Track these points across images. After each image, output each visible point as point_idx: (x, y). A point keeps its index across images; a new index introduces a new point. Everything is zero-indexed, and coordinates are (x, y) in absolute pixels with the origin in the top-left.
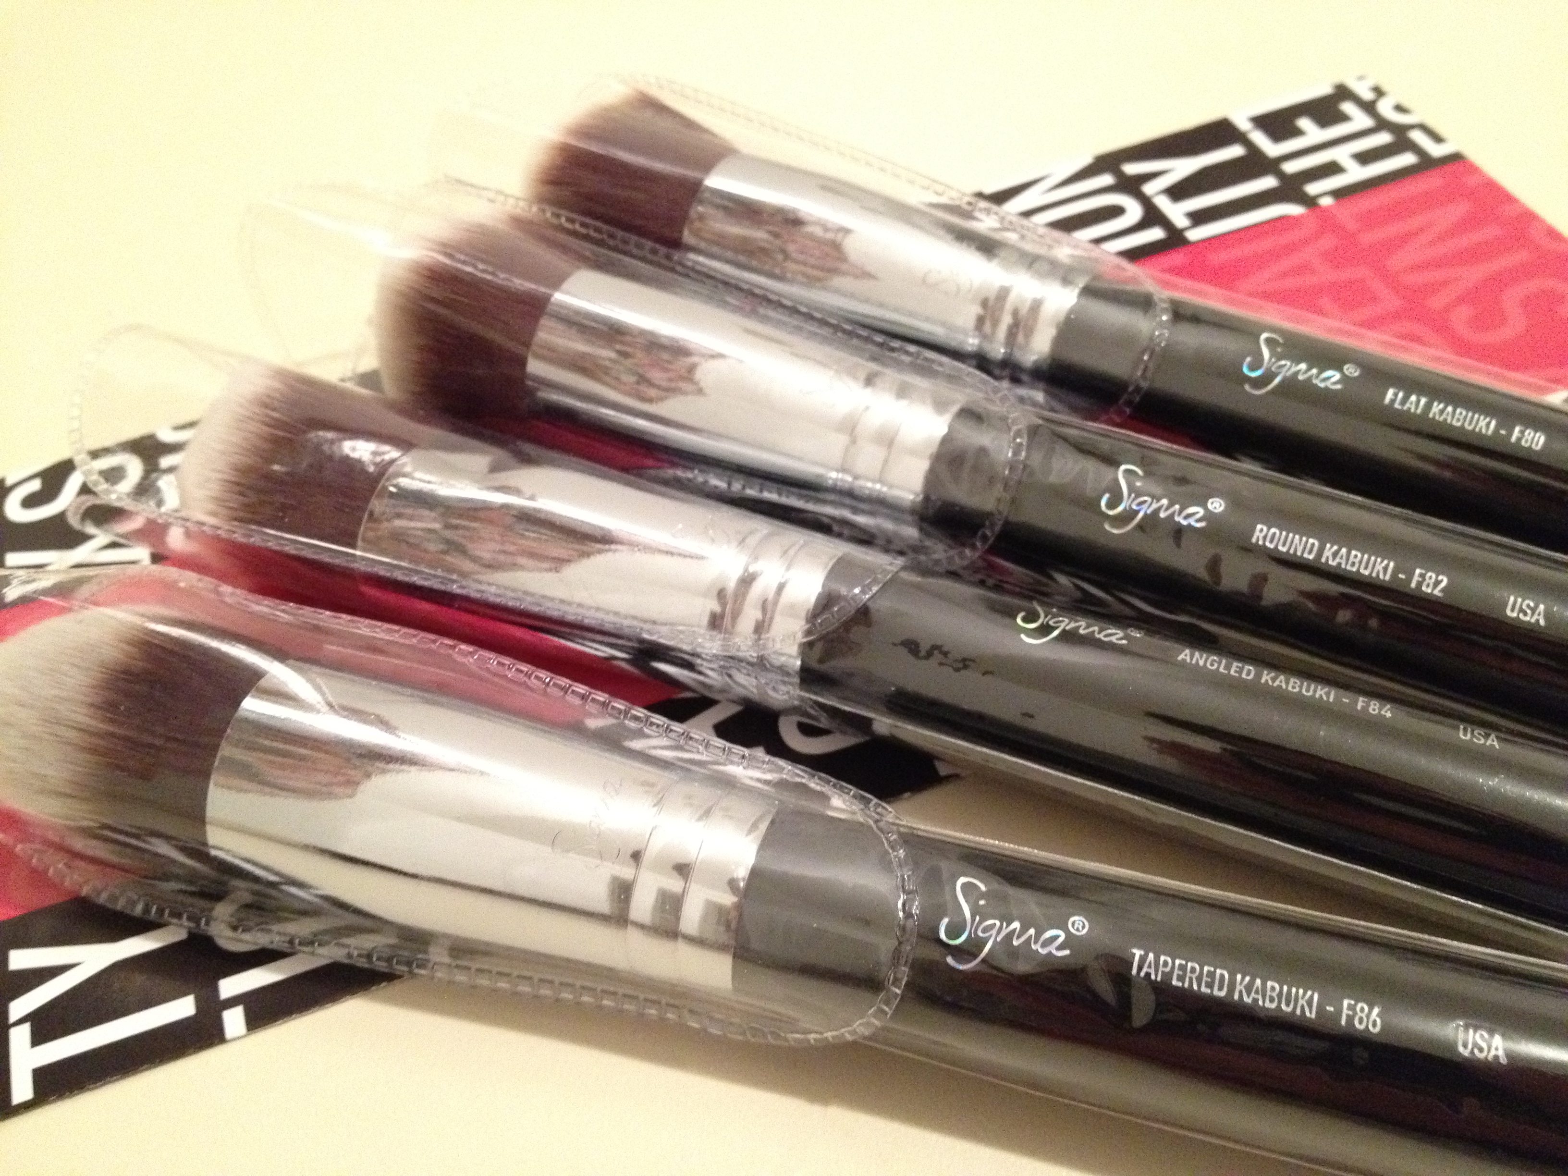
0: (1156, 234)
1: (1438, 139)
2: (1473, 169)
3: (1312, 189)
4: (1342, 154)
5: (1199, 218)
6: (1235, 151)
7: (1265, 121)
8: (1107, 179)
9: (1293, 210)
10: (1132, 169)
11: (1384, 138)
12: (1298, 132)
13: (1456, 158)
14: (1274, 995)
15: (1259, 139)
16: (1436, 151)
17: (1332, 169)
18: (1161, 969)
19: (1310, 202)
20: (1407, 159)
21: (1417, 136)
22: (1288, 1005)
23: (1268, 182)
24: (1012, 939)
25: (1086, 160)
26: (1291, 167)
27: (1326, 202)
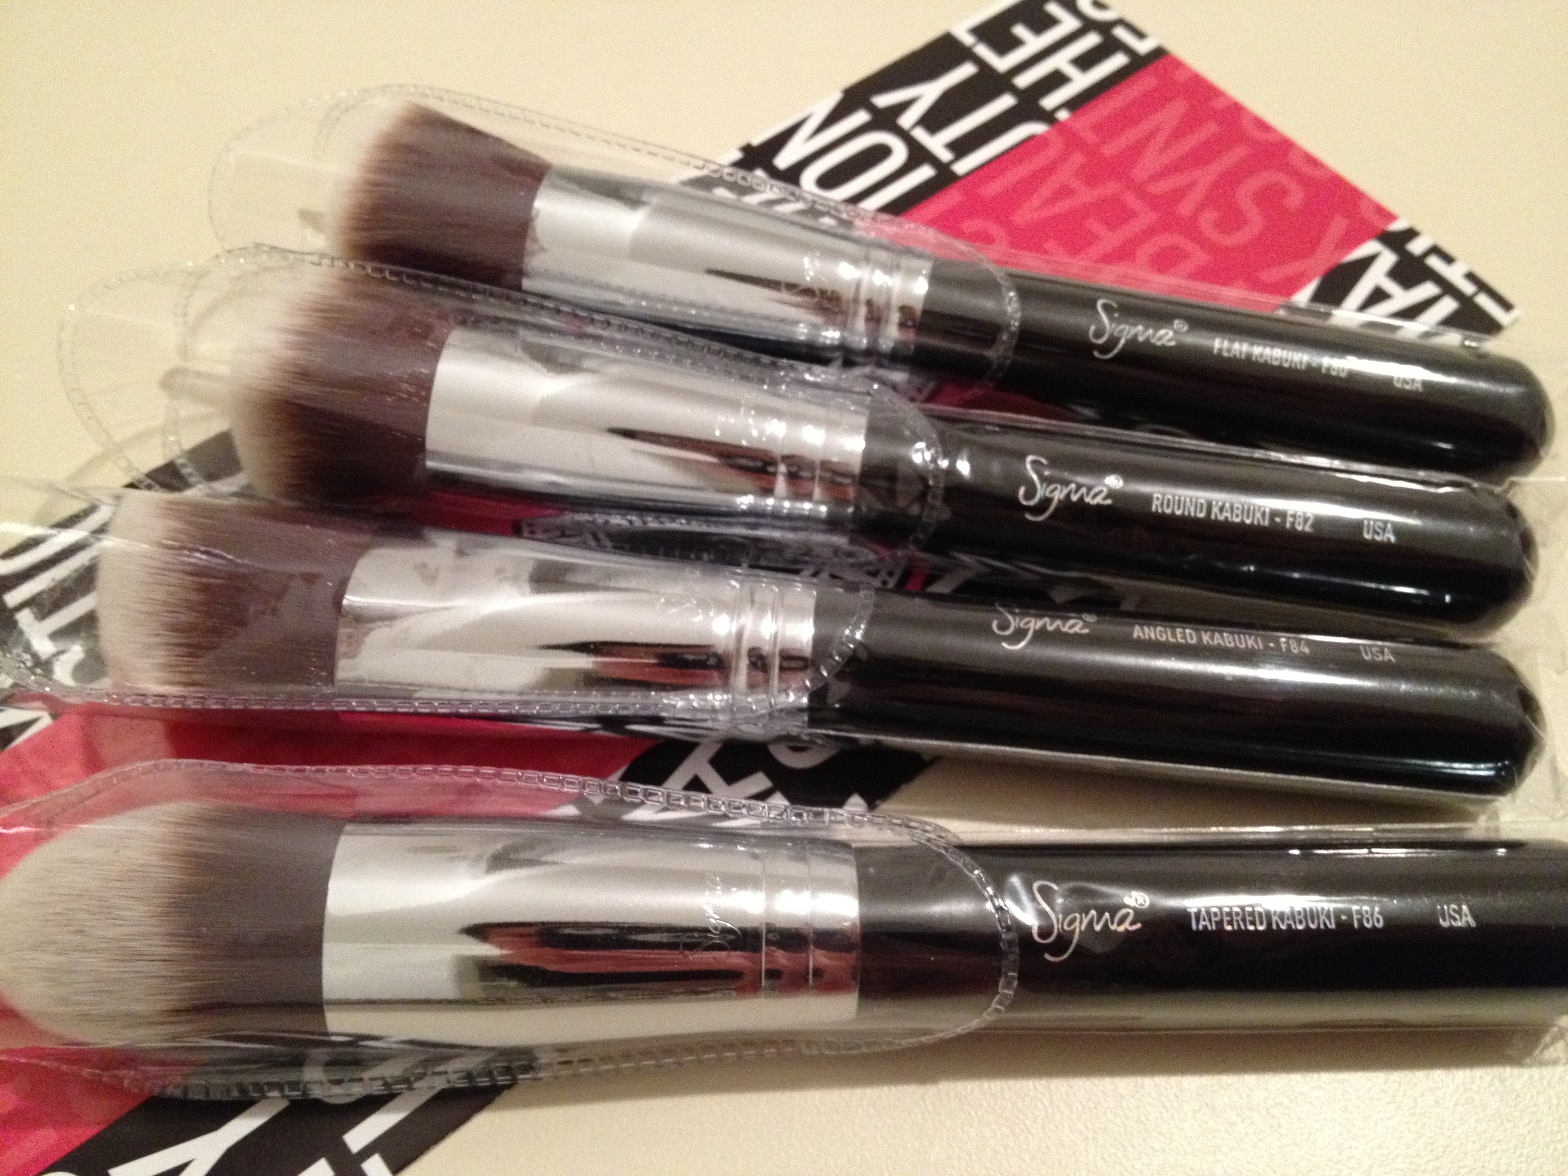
0: (925, 173)
1: (1140, 35)
2: (1178, 64)
3: (1049, 102)
4: (1061, 61)
5: (961, 147)
6: (967, 70)
7: (983, 32)
8: (861, 117)
9: (1036, 128)
10: (883, 100)
11: (1092, 40)
12: (1016, 43)
13: (1159, 53)
14: (1302, 917)
15: (983, 51)
16: (1143, 47)
17: (1057, 79)
18: (1213, 919)
19: (1048, 117)
20: (1118, 61)
21: (1120, 33)
22: (1313, 922)
23: (1005, 102)
24: (1093, 928)
25: (833, 98)
26: (1023, 81)
27: (1063, 115)
